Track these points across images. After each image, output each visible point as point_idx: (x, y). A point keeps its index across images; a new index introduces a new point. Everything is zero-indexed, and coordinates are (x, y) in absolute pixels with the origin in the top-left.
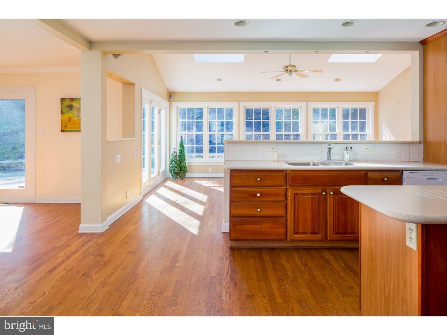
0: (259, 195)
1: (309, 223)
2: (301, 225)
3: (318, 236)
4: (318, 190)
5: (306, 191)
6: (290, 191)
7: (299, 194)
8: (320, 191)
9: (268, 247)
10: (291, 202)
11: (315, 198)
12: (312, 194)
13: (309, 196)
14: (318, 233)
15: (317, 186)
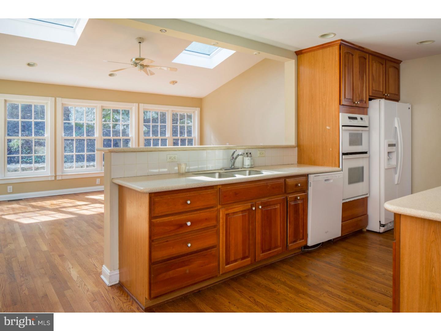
0: (189, 224)
1: (240, 248)
2: (232, 252)
3: (248, 261)
4: (248, 205)
5: (236, 209)
6: (222, 211)
7: (230, 214)
8: (250, 207)
9: (194, 291)
10: (223, 225)
11: (245, 215)
12: (242, 211)
13: (240, 215)
14: (247, 257)
15: (246, 201)
